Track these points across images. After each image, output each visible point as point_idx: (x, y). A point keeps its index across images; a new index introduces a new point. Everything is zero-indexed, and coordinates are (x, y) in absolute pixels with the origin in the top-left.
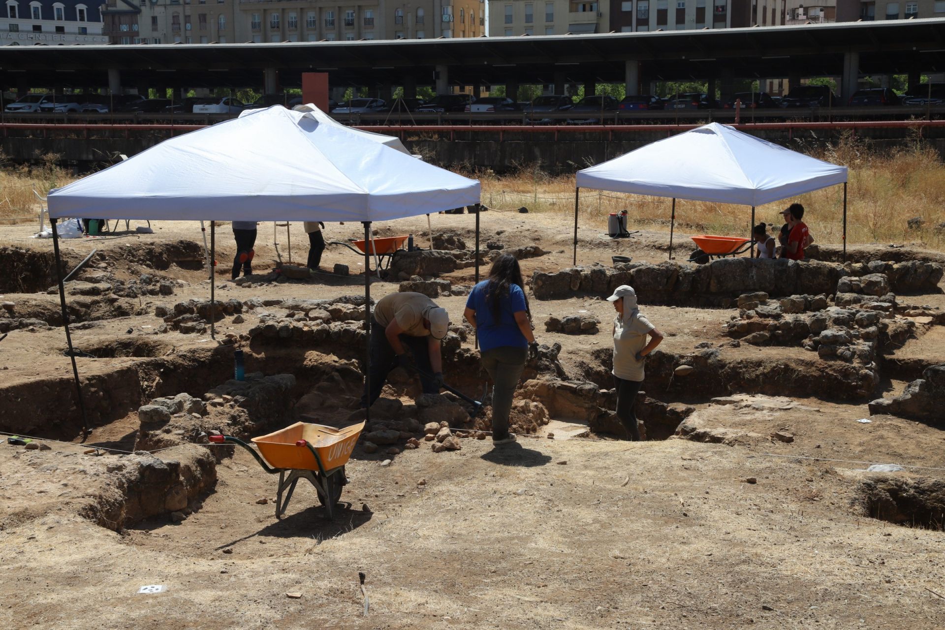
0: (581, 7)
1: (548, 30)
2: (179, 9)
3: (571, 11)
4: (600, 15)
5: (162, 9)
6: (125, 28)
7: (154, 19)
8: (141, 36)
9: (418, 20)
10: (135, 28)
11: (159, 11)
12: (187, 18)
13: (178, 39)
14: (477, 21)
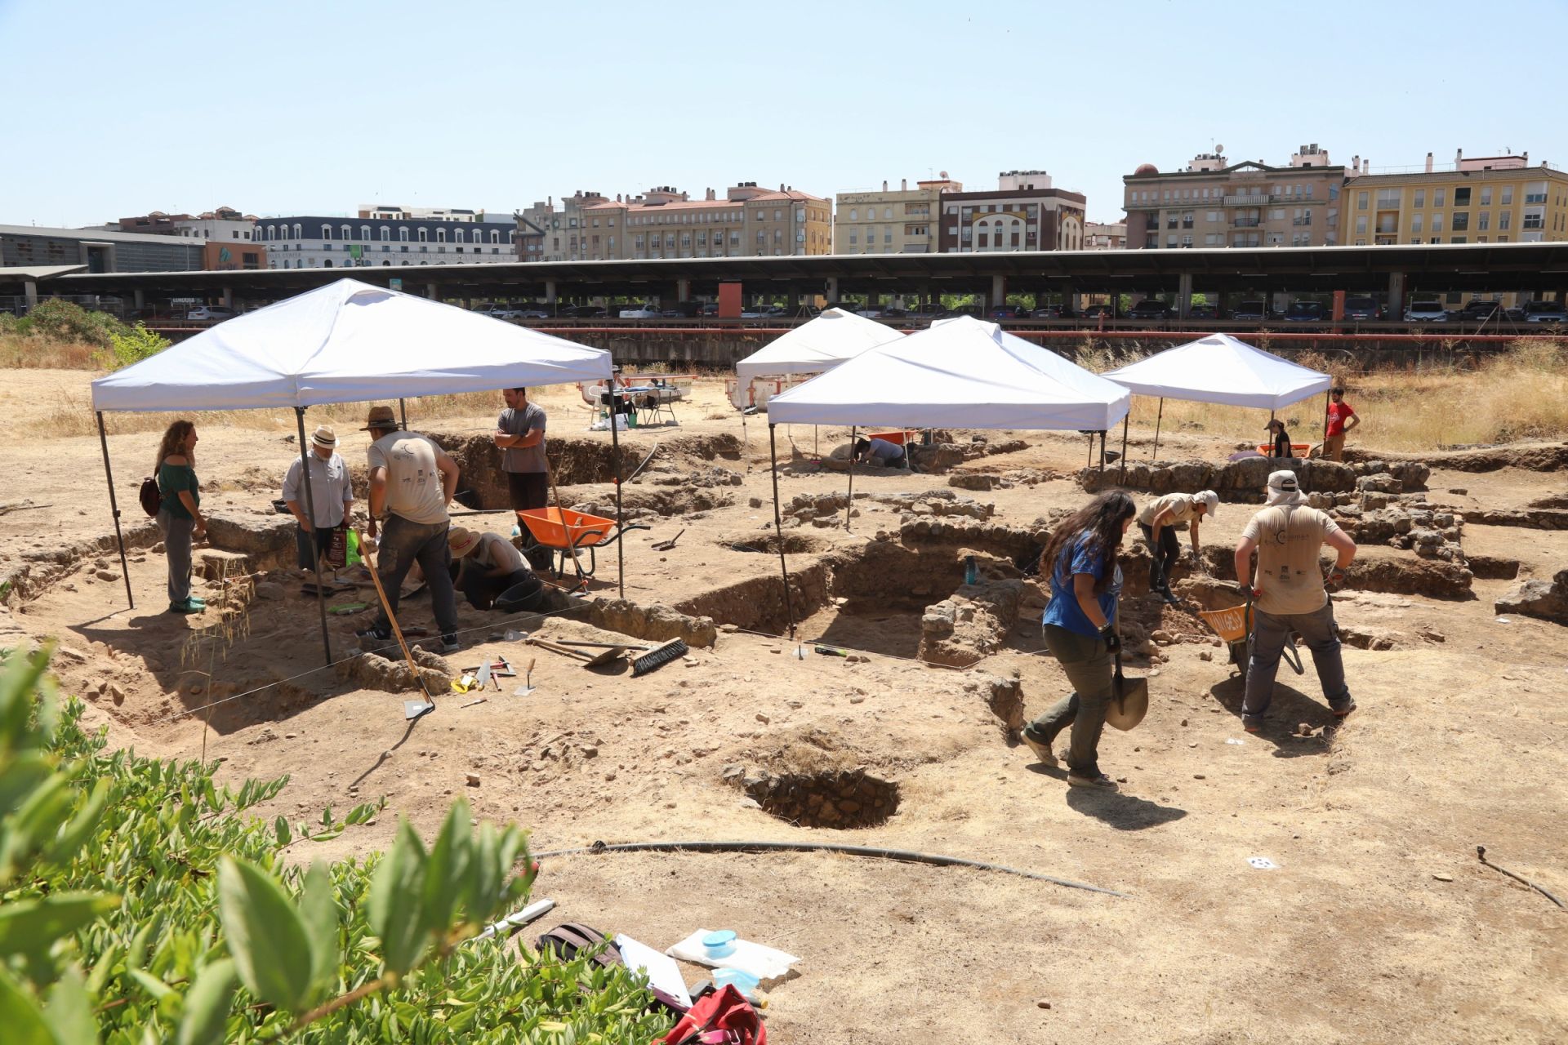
0: (914, 231)
1: (886, 249)
2: (577, 232)
3: (906, 233)
4: (930, 237)
5: (563, 232)
6: (532, 248)
7: (556, 241)
8: (545, 255)
9: (776, 239)
10: (540, 248)
11: (560, 234)
12: (583, 239)
13: (575, 256)
14: (826, 241)
